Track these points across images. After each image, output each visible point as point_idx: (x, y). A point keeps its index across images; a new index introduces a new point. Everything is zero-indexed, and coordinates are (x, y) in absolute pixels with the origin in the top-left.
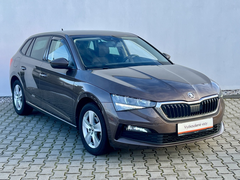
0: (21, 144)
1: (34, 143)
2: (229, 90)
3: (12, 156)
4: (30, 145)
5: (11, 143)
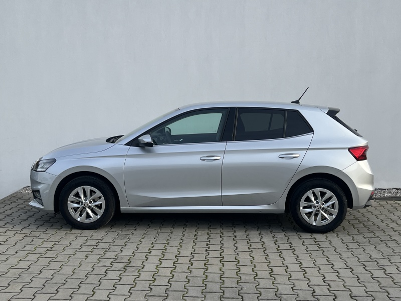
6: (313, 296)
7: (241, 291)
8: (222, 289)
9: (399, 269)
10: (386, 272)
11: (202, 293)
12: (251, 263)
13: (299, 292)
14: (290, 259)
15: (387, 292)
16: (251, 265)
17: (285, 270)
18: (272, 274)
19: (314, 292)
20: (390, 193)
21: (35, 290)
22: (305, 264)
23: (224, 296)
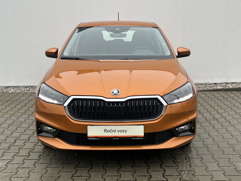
0: (16, 141)
1: (30, 139)
2: (235, 83)
3: (2, 155)
4: (25, 142)
5: (5, 139)
9: (214, 140)
10: (204, 143)
15: (201, 158)
20: (221, 86)
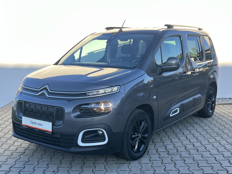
6: (216, 161)
7: (172, 159)
8: (160, 158)
11: (150, 161)
12: (171, 142)
13: (207, 159)
14: (193, 140)
16: (172, 144)
17: (193, 146)
18: (186, 148)
19: (216, 158)
21: (47, 162)
22: (203, 143)
23: (164, 162)
